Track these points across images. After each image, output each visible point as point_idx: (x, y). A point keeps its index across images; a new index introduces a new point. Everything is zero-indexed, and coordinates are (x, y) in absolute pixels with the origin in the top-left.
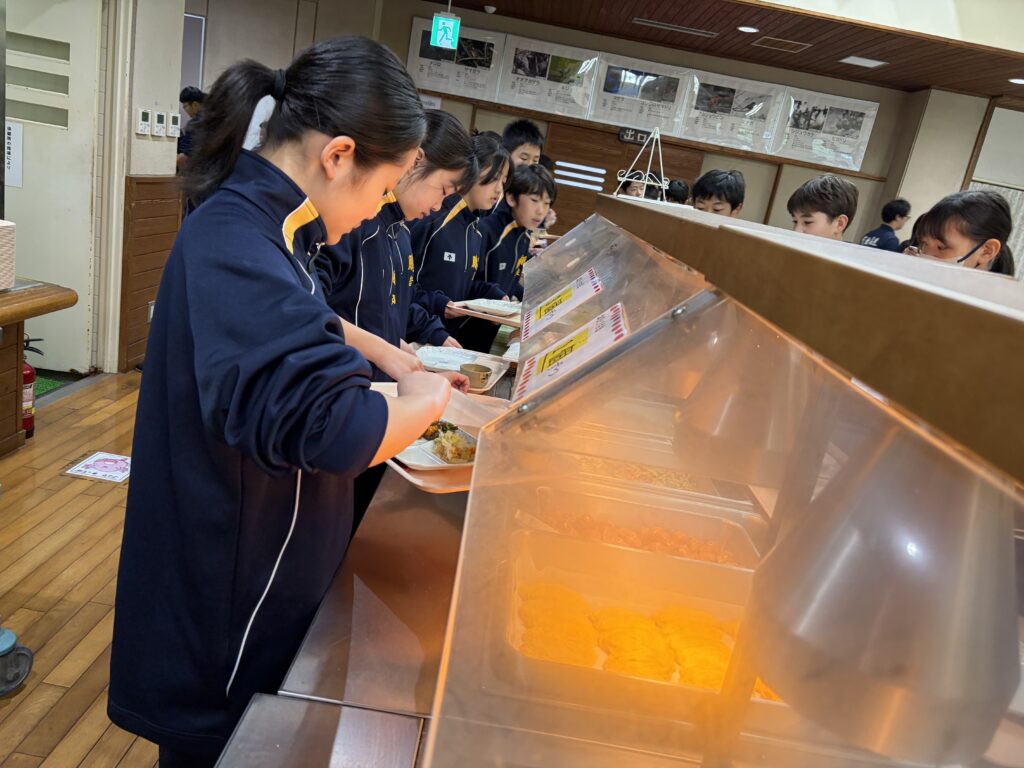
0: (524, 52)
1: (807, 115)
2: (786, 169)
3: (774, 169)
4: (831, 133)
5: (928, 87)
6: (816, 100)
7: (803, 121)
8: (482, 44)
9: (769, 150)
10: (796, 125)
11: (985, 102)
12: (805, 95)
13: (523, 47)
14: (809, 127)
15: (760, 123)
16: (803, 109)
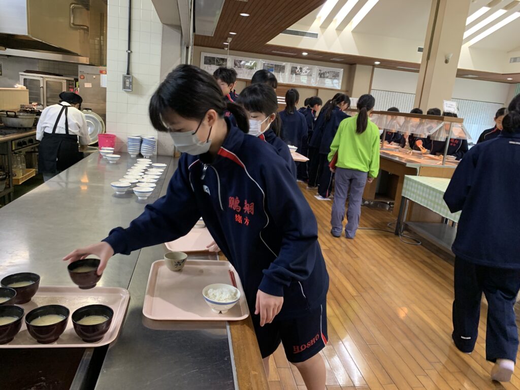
0: (237, 61)
1: (324, 74)
2: (319, 90)
3: (316, 91)
4: (331, 79)
5: (355, 64)
6: (325, 69)
7: (322, 75)
8: (224, 59)
9: (314, 85)
10: (321, 77)
11: (372, 67)
12: (322, 68)
13: (236, 59)
14: (324, 77)
15: (310, 77)
16: (322, 72)
